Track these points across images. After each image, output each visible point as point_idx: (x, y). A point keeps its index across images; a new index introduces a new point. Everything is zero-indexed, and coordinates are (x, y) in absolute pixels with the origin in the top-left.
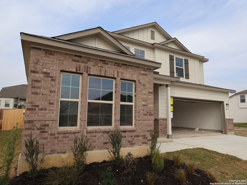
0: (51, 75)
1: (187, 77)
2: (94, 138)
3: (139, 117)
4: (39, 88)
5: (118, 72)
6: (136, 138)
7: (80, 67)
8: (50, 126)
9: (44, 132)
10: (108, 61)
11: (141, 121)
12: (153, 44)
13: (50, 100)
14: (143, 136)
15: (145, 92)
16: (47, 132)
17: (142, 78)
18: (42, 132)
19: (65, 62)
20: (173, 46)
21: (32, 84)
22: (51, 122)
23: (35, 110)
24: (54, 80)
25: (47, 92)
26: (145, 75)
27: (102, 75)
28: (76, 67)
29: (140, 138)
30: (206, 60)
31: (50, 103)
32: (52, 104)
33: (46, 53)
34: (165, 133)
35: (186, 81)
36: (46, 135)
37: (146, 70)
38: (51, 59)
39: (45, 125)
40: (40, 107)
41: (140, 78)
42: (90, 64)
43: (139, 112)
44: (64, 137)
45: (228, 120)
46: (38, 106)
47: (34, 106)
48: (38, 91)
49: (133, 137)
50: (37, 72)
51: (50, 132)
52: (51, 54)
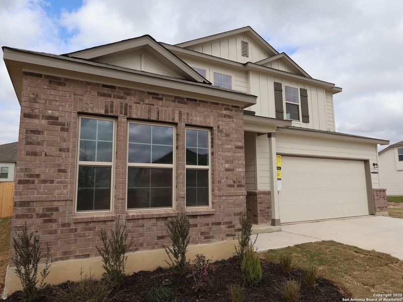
0: (60, 120)
1: (306, 119)
2: (141, 230)
3: (220, 190)
4: (39, 144)
5: (180, 113)
6: (215, 228)
7: (112, 106)
8: (61, 210)
9: (50, 221)
10: (162, 95)
11: (224, 198)
12: (245, 65)
13: (59, 165)
14: (227, 223)
15: (229, 146)
16: (55, 221)
17: (223, 123)
18: (46, 221)
19: (85, 98)
20: (281, 68)
21: (27, 138)
22: (63, 203)
23: (33, 182)
24: (67, 130)
25: (53, 150)
26: (230, 117)
27: (152, 119)
28: (106, 107)
29: (223, 227)
30: (338, 90)
31: (60, 171)
32: (64, 171)
33: (50, 82)
34: (268, 216)
35: (304, 126)
36: (54, 226)
37: (231, 108)
38: (61, 93)
39: (52, 209)
40: (43, 177)
41: (220, 123)
42: (130, 100)
43: (219, 182)
44: (86, 229)
45: (377, 190)
46: (38, 176)
47: (32, 176)
48: (38, 149)
49: (210, 225)
50: (36, 117)
51: (60, 221)
52: (60, 84)
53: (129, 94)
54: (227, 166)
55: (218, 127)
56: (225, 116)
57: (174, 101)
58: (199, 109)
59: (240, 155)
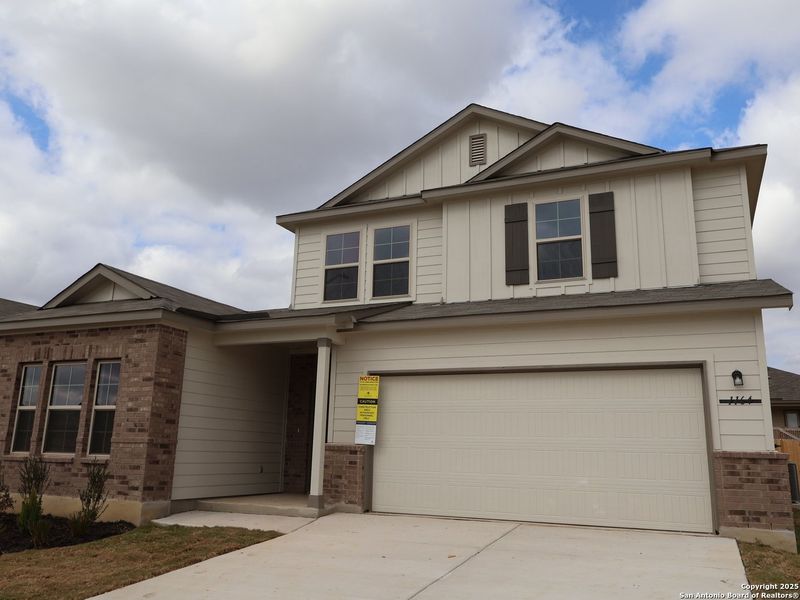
0: (8, 372)
7: (39, 352)
14: (120, 477)
15: (136, 379)
17: (133, 351)
19: (24, 349)
26: (142, 341)
35: (599, 287)
38: (11, 349)
41: (130, 350)
52: (11, 341)
53: (52, 338)
54: (130, 404)
55: (127, 357)
56: (137, 341)
57: (87, 335)
58: (111, 338)
59: (147, 389)
